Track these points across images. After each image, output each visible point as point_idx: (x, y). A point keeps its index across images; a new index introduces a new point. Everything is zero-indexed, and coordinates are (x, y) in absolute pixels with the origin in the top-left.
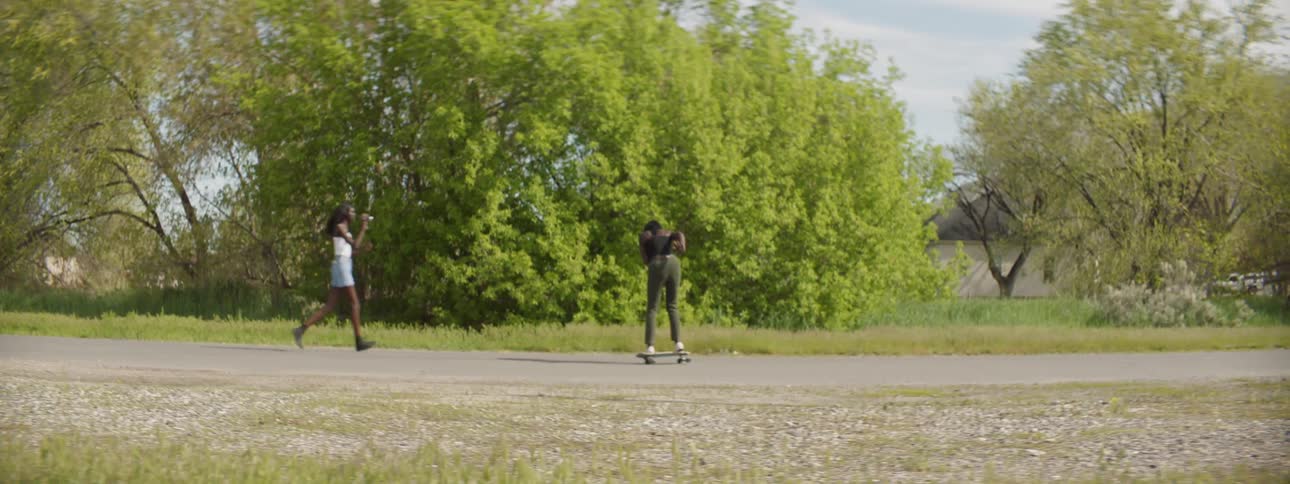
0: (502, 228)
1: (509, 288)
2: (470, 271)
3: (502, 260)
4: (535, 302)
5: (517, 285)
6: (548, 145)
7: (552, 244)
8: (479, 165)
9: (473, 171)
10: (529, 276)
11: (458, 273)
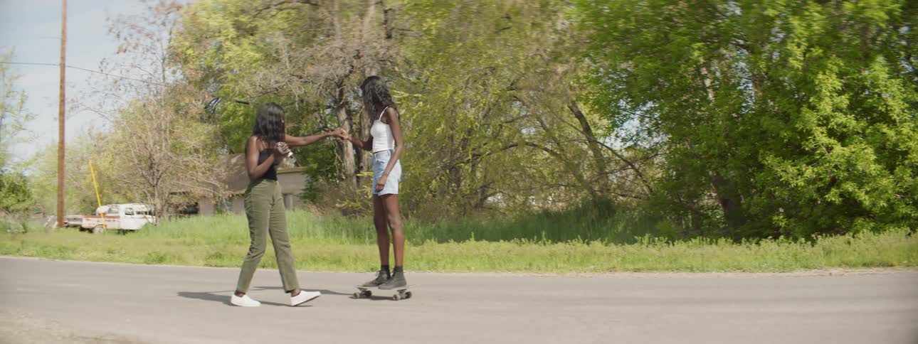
0: (841, 118)
1: (850, 190)
2: (809, 172)
3: (843, 155)
4: (883, 203)
5: (861, 186)
6: (882, 14)
7: (898, 133)
8: (804, 45)
9: (798, 52)
10: (874, 173)
11: (798, 175)
